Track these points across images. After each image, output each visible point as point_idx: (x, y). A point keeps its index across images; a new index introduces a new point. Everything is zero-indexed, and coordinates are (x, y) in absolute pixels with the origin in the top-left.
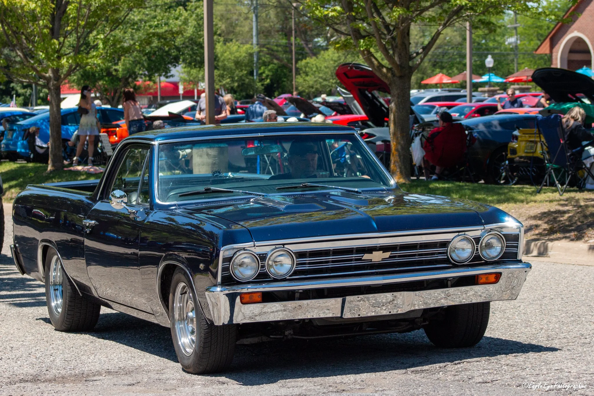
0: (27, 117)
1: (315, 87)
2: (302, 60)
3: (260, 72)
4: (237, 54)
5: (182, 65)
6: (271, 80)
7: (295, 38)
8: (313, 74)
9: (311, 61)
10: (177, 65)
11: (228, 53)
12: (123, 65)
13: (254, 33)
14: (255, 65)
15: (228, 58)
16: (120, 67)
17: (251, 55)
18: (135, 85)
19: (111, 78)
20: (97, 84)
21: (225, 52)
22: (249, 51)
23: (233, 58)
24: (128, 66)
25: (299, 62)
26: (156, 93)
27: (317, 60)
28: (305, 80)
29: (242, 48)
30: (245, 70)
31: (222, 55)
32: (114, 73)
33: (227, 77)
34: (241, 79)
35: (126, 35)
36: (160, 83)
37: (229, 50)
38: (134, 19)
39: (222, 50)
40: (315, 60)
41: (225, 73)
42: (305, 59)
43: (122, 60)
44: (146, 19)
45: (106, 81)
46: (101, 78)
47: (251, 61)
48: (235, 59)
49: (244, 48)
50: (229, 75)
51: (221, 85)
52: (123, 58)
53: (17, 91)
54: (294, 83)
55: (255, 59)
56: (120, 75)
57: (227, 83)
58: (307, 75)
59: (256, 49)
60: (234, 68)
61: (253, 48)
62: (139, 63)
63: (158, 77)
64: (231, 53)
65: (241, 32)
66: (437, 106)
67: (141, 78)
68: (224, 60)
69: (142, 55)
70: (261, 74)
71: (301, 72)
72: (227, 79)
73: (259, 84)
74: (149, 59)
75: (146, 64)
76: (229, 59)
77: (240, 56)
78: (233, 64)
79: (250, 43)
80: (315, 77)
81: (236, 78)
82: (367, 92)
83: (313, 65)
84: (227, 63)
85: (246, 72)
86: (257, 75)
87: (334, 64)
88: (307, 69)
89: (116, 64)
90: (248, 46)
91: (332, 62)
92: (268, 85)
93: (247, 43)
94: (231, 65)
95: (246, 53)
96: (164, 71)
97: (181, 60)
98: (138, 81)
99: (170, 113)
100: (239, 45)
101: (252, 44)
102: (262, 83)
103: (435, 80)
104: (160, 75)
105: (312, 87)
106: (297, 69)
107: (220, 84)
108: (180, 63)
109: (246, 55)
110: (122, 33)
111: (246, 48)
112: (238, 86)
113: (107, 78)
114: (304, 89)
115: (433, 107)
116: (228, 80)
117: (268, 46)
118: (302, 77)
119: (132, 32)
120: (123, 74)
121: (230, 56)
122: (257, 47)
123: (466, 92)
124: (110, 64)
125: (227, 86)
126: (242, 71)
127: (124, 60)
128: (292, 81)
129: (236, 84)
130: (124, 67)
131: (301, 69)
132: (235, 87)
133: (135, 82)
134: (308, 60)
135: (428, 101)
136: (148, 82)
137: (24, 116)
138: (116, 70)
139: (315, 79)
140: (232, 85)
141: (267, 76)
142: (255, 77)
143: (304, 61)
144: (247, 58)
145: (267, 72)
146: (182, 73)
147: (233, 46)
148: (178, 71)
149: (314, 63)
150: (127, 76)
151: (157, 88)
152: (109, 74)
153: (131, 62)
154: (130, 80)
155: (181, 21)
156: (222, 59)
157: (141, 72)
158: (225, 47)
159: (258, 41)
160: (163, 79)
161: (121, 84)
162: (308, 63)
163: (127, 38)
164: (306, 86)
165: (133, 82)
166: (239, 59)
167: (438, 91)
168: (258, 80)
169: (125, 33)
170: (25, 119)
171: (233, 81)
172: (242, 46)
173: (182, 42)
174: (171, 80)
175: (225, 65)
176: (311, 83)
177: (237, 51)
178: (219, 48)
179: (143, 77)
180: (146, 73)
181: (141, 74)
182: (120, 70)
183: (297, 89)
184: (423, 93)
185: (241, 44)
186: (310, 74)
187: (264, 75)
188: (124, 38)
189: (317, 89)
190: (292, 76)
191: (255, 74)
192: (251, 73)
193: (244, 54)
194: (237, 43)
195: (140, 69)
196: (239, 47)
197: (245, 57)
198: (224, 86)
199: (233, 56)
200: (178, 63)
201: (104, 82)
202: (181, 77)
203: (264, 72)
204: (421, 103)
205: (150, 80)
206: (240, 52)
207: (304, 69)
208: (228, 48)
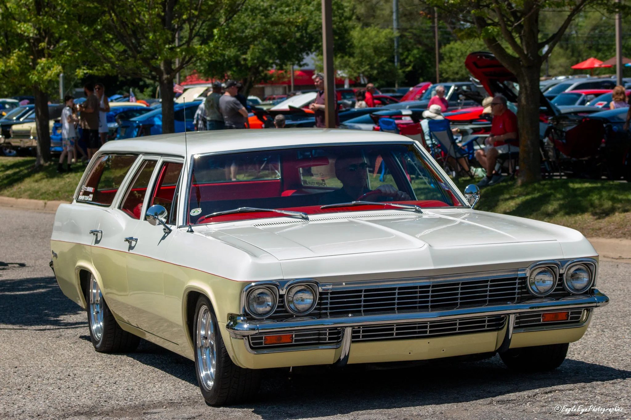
0: (143, 112)
1: (460, 73)
2: (445, 45)
3: (402, 58)
4: (376, 40)
5: (314, 53)
6: (413, 67)
7: (439, 20)
8: (457, 60)
9: (456, 45)
10: (309, 52)
11: (366, 38)
12: (251, 54)
13: (394, 17)
14: (396, 51)
15: (366, 43)
16: (248, 56)
17: (392, 40)
18: (266, 75)
19: (239, 67)
20: (226, 75)
21: (364, 38)
22: (389, 36)
23: (371, 44)
24: (258, 54)
25: (443, 47)
26: (289, 82)
27: (462, 45)
28: (450, 66)
29: (382, 32)
30: (385, 57)
31: (360, 42)
32: (242, 62)
33: (366, 64)
34: (381, 65)
35: (254, 22)
36: (293, 71)
37: (367, 35)
38: (263, 6)
39: (360, 35)
40: (460, 45)
41: (364, 60)
42: (449, 43)
43: (251, 49)
44: (276, 4)
45: (234, 71)
46: (230, 68)
47: (391, 46)
48: (374, 45)
49: (383, 34)
50: (368, 62)
51: (359, 73)
52: (252, 46)
53: (145, 82)
54: (437, 69)
55: (396, 44)
56: (249, 64)
57: (366, 71)
58: (451, 61)
59: (396, 34)
60: (373, 54)
61: (393, 33)
62: (270, 51)
63: (291, 66)
64: (370, 39)
65: (381, 16)
66: (584, 94)
67: (272, 67)
68: (362, 47)
69: (271, 44)
70: (404, 60)
71: (445, 57)
72: (365, 66)
73: (400, 71)
74: (279, 47)
75: (276, 53)
76: (368, 45)
77: (379, 42)
78: (372, 50)
79: (390, 27)
80: (460, 63)
81: (376, 65)
82: (498, 83)
83: (457, 49)
84: (364, 49)
85: (385, 59)
86: (398, 62)
87: (480, 48)
88: (452, 55)
89: (245, 53)
90: (388, 30)
91: (477, 47)
92: (410, 72)
93: (388, 27)
94: (370, 51)
95: (386, 39)
96: (297, 60)
97: (314, 48)
98: (268, 70)
99: (290, 107)
100: (378, 29)
101: (392, 29)
102: (403, 70)
103: (586, 64)
104: (293, 64)
105: (457, 73)
106: (440, 55)
107: (358, 71)
108: (312, 50)
109: (386, 40)
110: (251, 19)
111: (386, 33)
112: (378, 73)
113: (234, 69)
114: (447, 76)
115: (580, 95)
116: (367, 67)
117: (410, 30)
118: (445, 63)
119: (260, 19)
120: (253, 63)
121: (369, 42)
122: (397, 31)
123: (615, 78)
124: (239, 53)
125: (366, 73)
126: (381, 57)
127: (253, 49)
128: (435, 67)
129: (375, 72)
130: (253, 56)
131: (445, 54)
132: (374, 75)
133: (266, 72)
134: (452, 45)
135: (577, 88)
136: (280, 72)
137: (140, 111)
138: (245, 60)
139: (460, 65)
140: (371, 73)
141: (410, 62)
142: (396, 64)
143: (448, 46)
144: (387, 43)
145: (411, 58)
146: (318, 61)
147: (372, 31)
148: (313, 59)
149: (459, 47)
150: (258, 65)
151: (290, 77)
152: (237, 63)
153: (260, 51)
154: (261, 68)
155: (313, 6)
156: (360, 45)
157: (271, 61)
158: (363, 33)
159: (398, 25)
160: (296, 67)
161: (250, 73)
162: (452, 48)
163: (256, 25)
164: (450, 73)
165: (263, 71)
166: (378, 45)
167: (586, 77)
168: (399, 67)
169: (254, 19)
170: (141, 114)
171: (372, 68)
172: (381, 30)
173: (315, 29)
174: (305, 68)
175: (363, 51)
176: (456, 69)
177: (376, 36)
178: (356, 34)
179: (274, 66)
180: (277, 61)
181: (272, 63)
182: (249, 59)
183: (441, 75)
184: (571, 79)
185: (381, 28)
186: (455, 59)
187: (407, 61)
188: (253, 25)
189: (462, 75)
190: (435, 62)
191: (396, 60)
192: (391, 60)
193: (383, 40)
194: (376, 28)
195: (270, 58)
196: (378, 31)
197: (385, 42)
198: (363, 73)
199: (372, 41)
200: (310, 50)
201: (233, 73)
202: (317, 66)
203: (407, 58)
204: (568, 91)
205: (281, 69)
206: (379, 37)
207: (448, 55)
208: (366, 33)
